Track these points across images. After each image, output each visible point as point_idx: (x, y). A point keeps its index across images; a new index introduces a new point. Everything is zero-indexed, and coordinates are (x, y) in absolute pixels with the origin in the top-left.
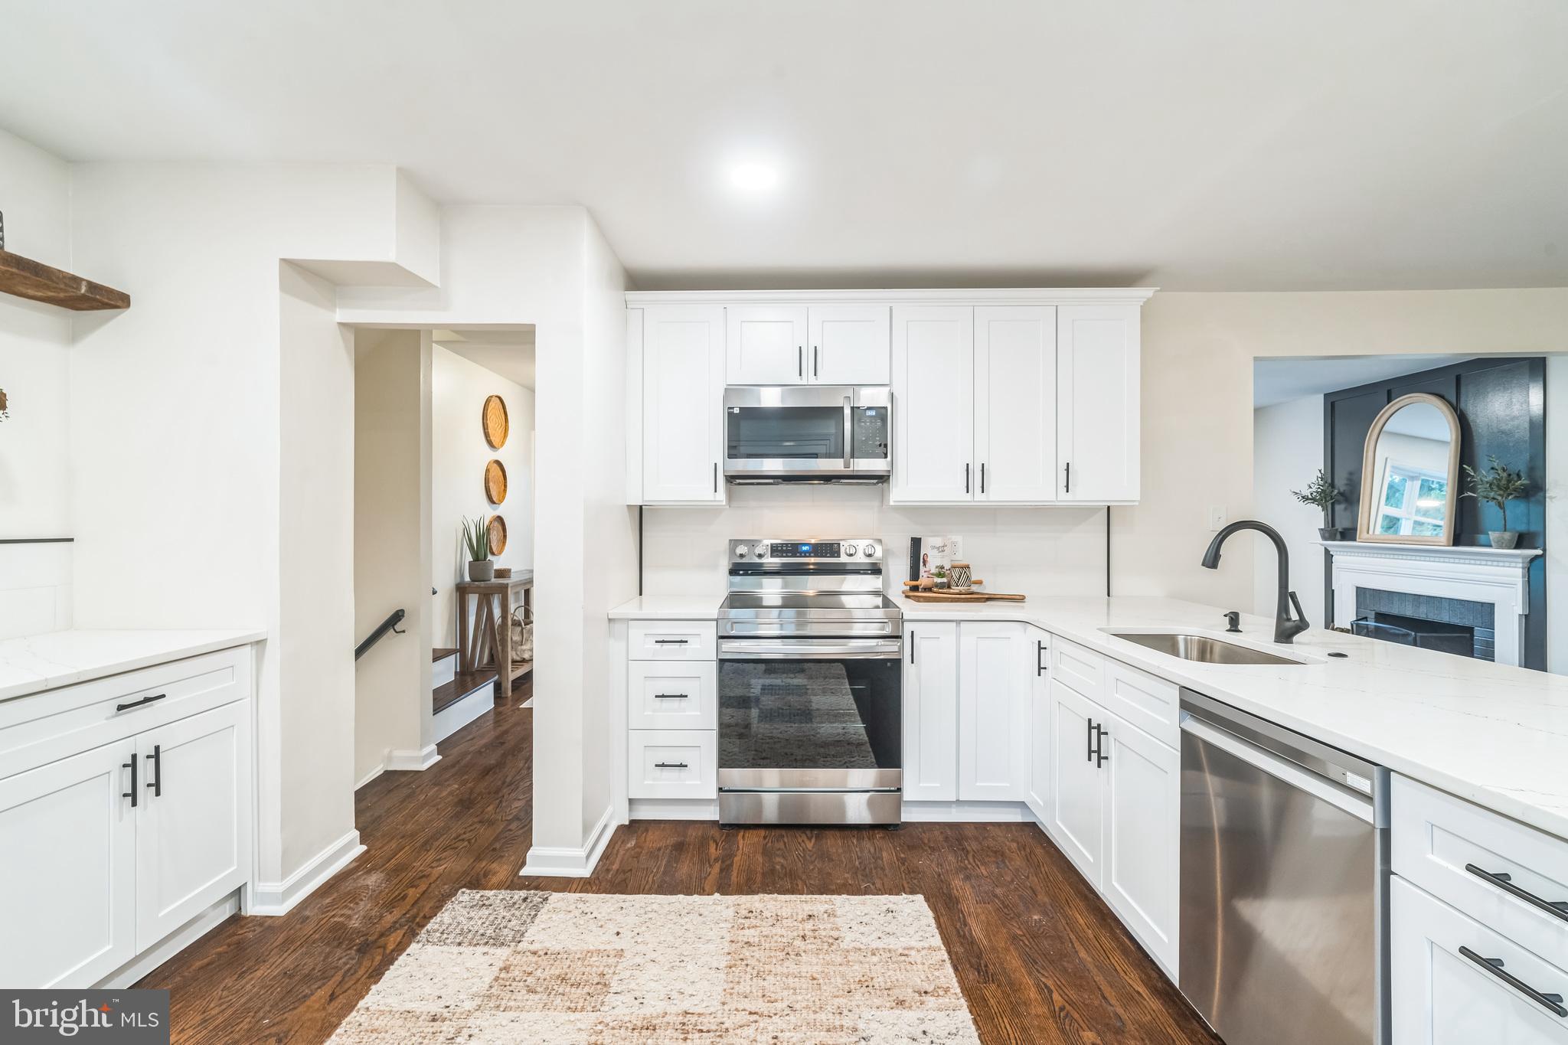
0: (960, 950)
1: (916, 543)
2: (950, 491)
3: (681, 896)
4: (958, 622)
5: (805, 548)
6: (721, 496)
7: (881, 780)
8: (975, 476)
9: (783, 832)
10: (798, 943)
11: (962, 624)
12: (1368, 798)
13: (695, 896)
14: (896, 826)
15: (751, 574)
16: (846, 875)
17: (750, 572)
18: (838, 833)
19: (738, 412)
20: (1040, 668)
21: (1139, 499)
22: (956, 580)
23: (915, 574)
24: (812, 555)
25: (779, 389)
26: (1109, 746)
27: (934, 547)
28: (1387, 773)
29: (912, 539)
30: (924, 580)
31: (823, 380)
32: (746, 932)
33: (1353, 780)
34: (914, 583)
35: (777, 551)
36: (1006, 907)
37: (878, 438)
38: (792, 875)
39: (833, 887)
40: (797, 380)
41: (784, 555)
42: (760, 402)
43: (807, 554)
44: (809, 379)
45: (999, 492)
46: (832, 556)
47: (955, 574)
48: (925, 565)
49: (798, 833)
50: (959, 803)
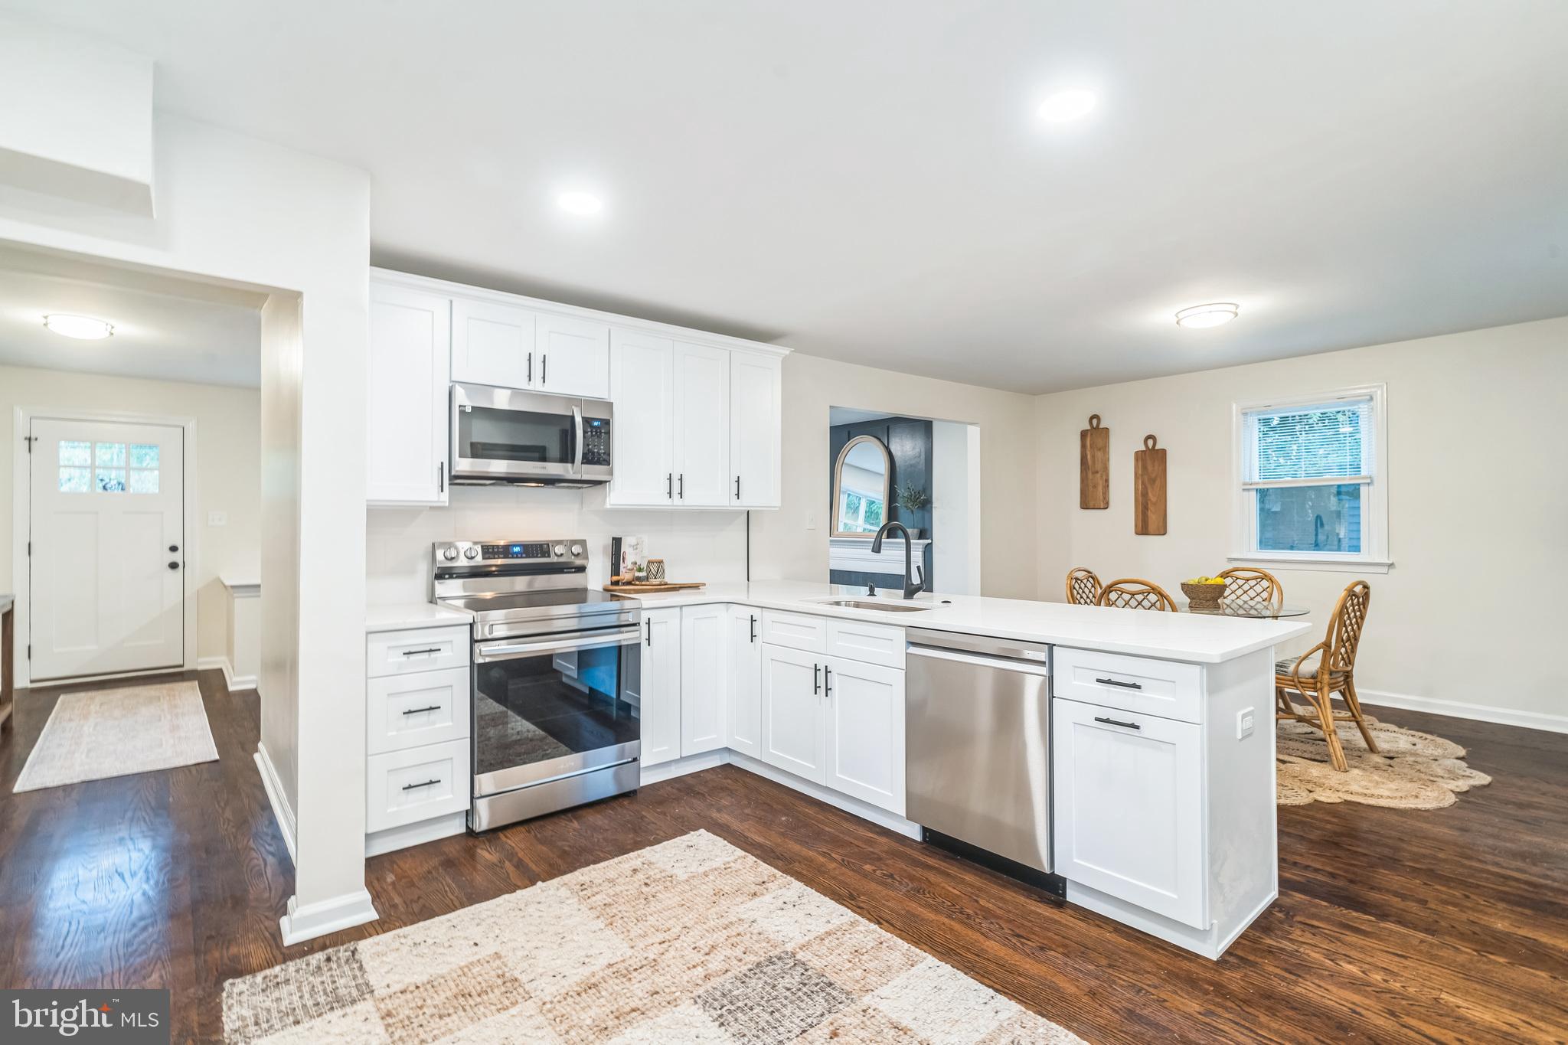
0: (759, 852)
1: (617, 542)
2: (655, 496)
3: (506, 896)
4: (681, 607)
5: (516, 549)
6: (445, 497)
7: (621, 755)
8: (675, 485)
9: (542, 823)
10: (645, 889)
11: (684, 608)
12: (1043, 663)
13: (517, 891)
14: (634, 792)
15: (456, 577)
16: (631, 836)
17: (454, 576)
18: (590, 811)
19: (470, 411)
20: (752, 636)
21: (780, 505)
22: (655, 573)
23: (616, 570)
24: (524, 555)
25: (509, 391)
26: (835, 681)
27: (630, 546)
28: (1051, 646)
29: (614, 539)
30: (625, 575)
31: (549, 388)
32: (593, 899)
33: (1029, 654)
34: (615, 578)
35: (488, 553)
36: (761, 819)
37: (602, 447)
38: (583, 850)
39: (629, 847)
40: (523, 384)
41: (496, 556)
42: (492, 402)
43: (519, 556)
44: (536, 385)
45: (695, 497)
46: (543, 556)
47: (654, 569)
48: (624, 561)
49: (555, 820)
50: (682, 759)
